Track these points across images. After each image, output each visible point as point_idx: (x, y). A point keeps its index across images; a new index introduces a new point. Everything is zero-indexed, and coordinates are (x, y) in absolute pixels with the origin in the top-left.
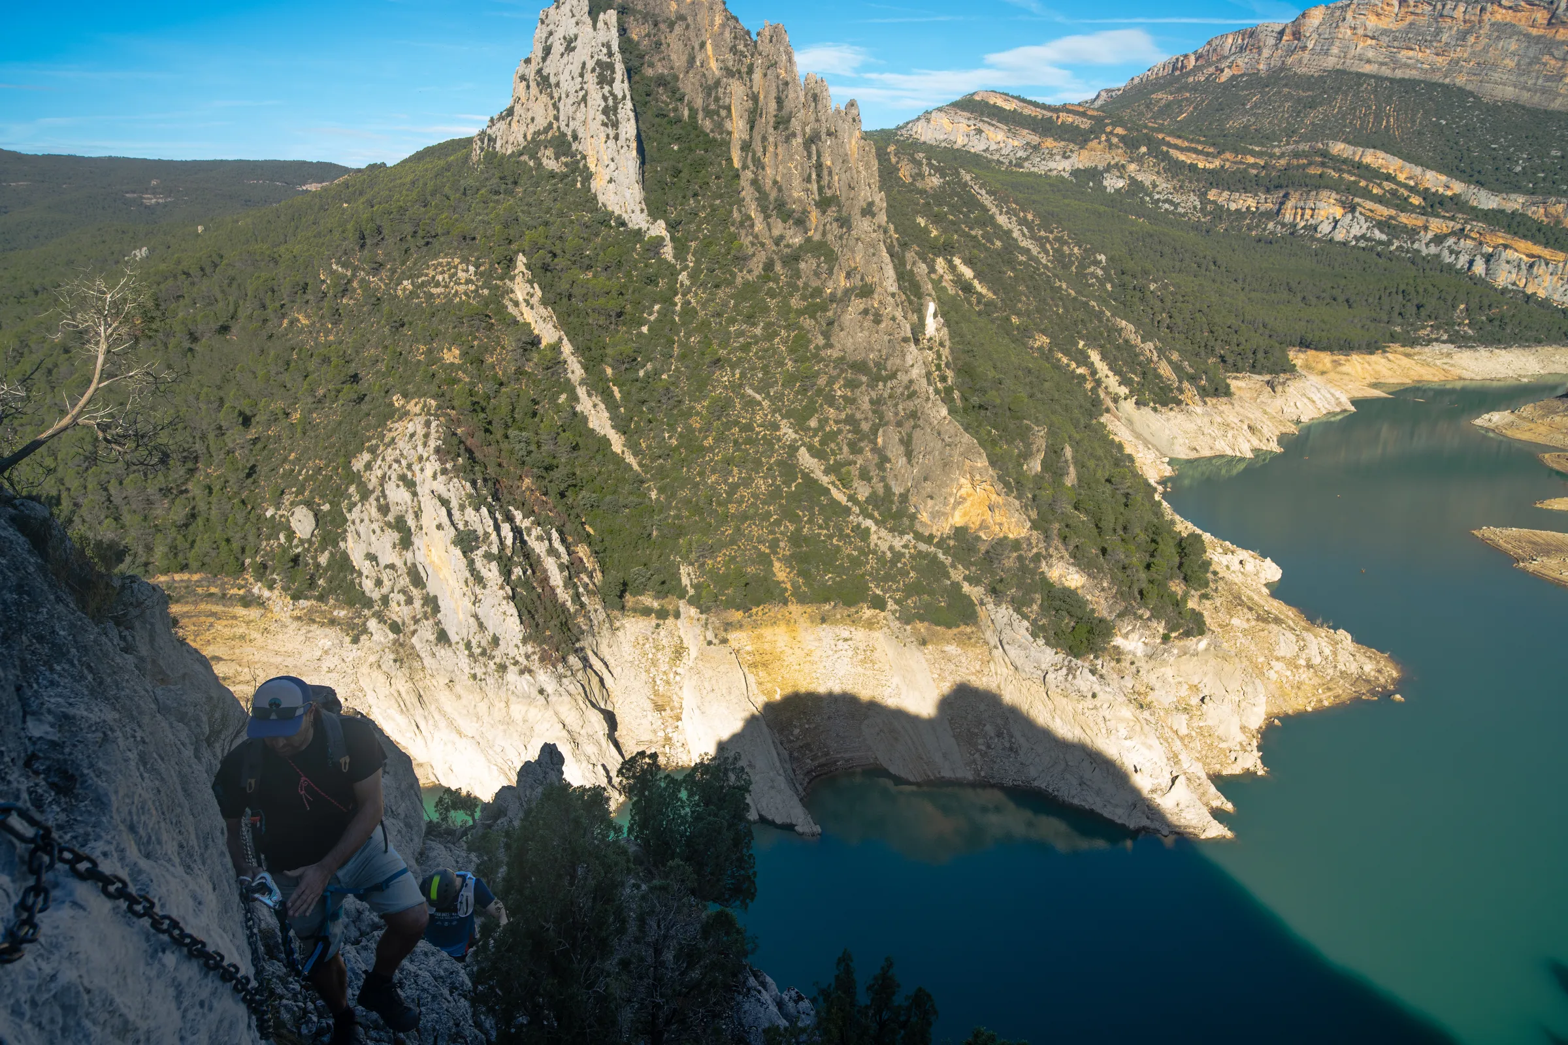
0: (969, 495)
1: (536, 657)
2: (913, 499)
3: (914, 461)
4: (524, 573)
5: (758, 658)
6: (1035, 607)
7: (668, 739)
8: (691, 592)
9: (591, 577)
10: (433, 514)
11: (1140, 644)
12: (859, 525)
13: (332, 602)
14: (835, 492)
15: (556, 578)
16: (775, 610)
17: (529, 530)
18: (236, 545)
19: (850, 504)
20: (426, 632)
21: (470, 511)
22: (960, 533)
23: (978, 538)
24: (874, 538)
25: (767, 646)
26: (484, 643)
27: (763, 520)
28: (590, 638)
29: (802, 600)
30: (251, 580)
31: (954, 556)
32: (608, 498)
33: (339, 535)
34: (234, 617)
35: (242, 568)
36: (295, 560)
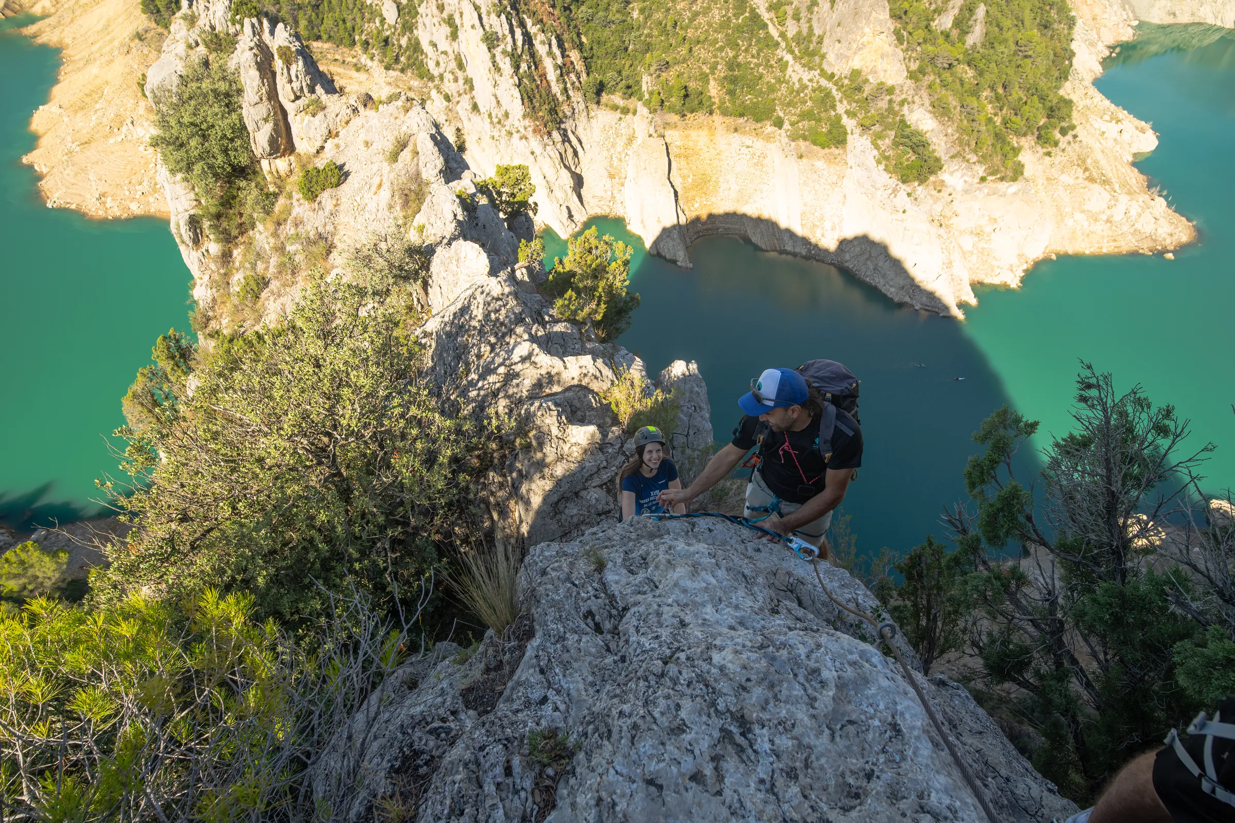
0: (869, 43)
1: (530, 129)
2: (826, 41)
3: (836, 6)
4: (529, 68)
5: (683, 151)
6: (887, 141)
7: (613, 197)
8: (647, 96)
9: (579, 78)
10: (470, 17)
11: (962, 181)
12: (781, 59)
13: (409, 74)
14: (771, 27)
15: (552, 75)
16: (701, 117)
17: (536, 35)
18: (349, 25)
19: (780, 39)
20: (465, 104)
21: (493, 16)
22: (855, 74)
23: (866, 81)
24: (790, 70)
25: (691, 144)
26: (500, 116)
27: (711, 45)
28: (571, 121)
29: (725, 113)
30: (360, 52)
31: (844, 93)
32: (601, 14)
33: (413, 24)
34: (351, 78)
35: (354, 43)
36: (386, 41)
